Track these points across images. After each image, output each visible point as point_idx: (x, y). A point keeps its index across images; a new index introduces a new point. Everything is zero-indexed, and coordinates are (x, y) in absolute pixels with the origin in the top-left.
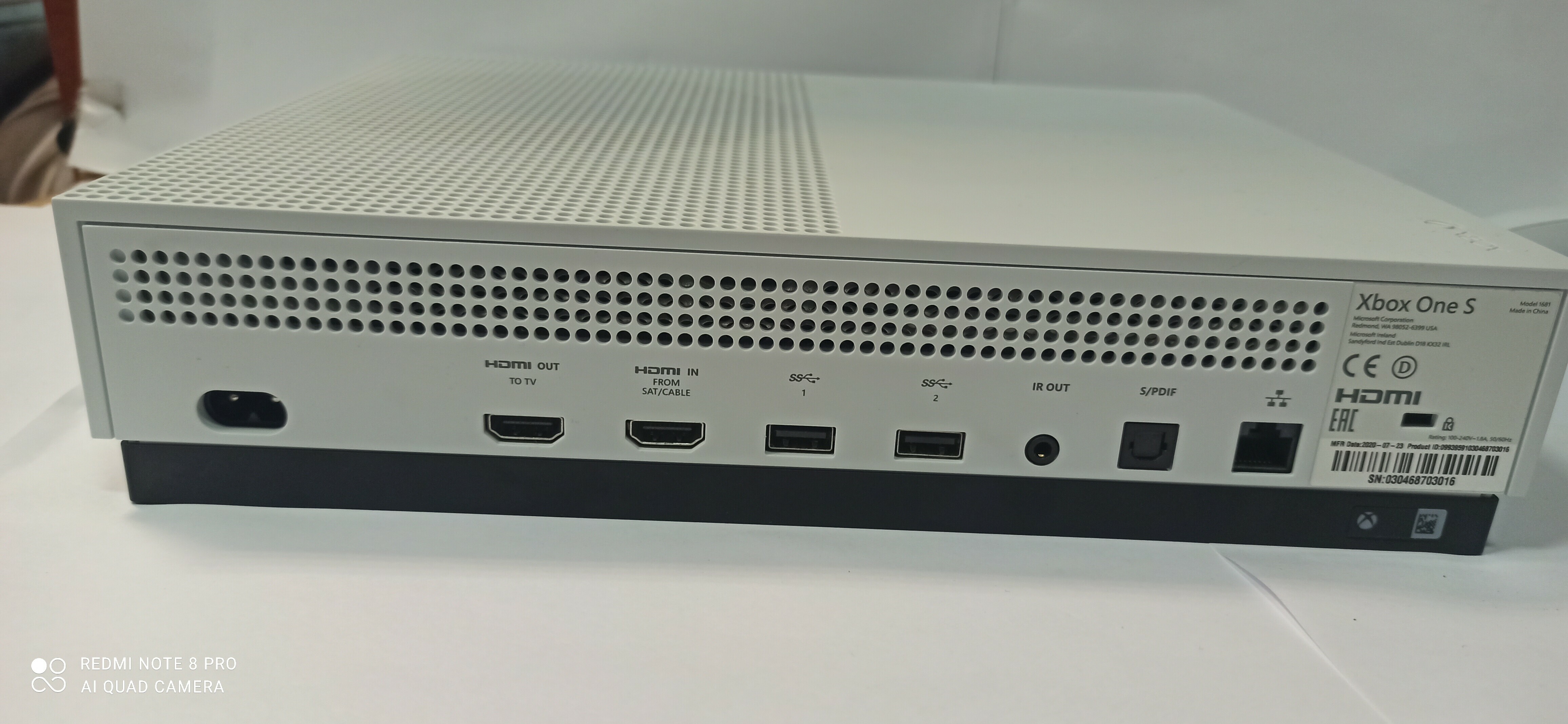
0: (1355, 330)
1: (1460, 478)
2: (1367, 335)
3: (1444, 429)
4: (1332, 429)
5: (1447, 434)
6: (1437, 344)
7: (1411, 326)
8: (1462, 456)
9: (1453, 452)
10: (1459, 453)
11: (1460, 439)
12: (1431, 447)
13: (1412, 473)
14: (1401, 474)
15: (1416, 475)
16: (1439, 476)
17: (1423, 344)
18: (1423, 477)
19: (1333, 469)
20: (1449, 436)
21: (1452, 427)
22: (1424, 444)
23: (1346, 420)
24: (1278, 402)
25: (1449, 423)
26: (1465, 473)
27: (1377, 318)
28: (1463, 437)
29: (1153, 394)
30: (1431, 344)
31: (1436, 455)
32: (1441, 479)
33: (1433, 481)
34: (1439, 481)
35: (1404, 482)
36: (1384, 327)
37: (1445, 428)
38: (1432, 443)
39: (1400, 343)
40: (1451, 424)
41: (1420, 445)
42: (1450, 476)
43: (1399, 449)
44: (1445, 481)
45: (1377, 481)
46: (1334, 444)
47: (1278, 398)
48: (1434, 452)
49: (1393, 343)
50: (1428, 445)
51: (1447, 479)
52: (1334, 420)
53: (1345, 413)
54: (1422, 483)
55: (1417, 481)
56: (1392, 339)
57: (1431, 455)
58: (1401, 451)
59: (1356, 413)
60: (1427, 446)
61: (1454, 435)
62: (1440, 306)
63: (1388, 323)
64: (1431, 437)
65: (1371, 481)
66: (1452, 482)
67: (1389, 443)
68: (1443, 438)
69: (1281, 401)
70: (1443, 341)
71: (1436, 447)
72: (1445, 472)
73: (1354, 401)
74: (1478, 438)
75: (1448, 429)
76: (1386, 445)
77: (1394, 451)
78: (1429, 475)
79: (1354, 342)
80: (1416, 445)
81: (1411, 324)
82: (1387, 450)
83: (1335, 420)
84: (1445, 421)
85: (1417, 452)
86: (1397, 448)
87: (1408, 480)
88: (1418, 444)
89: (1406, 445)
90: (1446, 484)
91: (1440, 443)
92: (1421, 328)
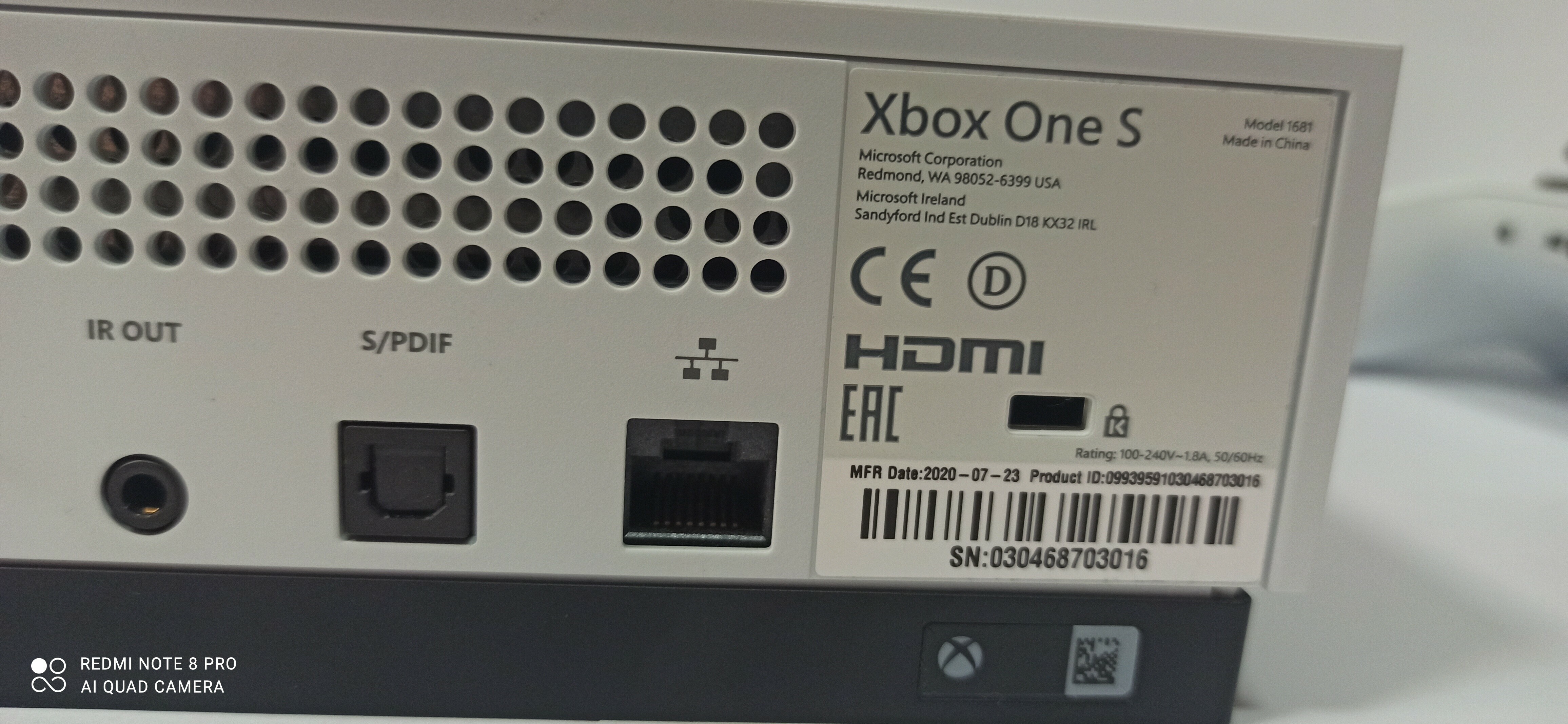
0: (866, 185)
1: (1158, 551)
2: (897, 199)
3: (1107, 434)
4: (846, 436)
5: (1115, 445)
6: (1066, 224)
7: (998, 177)
8: (1157, 499)
9: (1136, 490)
10: (1149, 491)
11: (1147, 458)
12: (1084, 478)
13: (1049, 540)
14: (1024, 544)
15: (1058, 546)
16: (1111, 547)
17: (1034, 221)
18: (1075, 550)
19: (864, 535)
20: (1122, 451)
21: (1125, 427)
22: (1068, 469)
23: (877, 414)
24: (706, 368)
25: (1118, 420)
26: (1168, 540)
27: (915, 156)
28: (1154, 452)
29: (394, 349)
30: (1051, 223)
31: (1099, 498)
32: (1116, 555)
33: (1099, 559)
34: (1111, 560)
35: (1033, 562)
36: (934, 177)
37: (1111, 432)
38: (1086, 467)
39: (978, 219)
40: (1123, 422)
41: (1058, 474)
42: (1136, 548)
43: (1012, 483)
44: (1125, 559)
45: (971, 563)
46: (856, 472)
47: (707, 358)
48: (1092, 489)
49: (961, 219)
50: (1076, 473)
51: (1130, 554)
52: (847, 413)
53: (873, 395)
54: (1075, 565)
55: (1061, 560)
56: (959, 211)
57: (1087, 497)
58: (1017, 489)
59: (898, 395)
60: (1074, 475)
61: (1133, 448)
62: (1060, 126)
63: (942, 168)
64: (1081, 453)
65: (956, 561)
66: (1143, 561)
67: (986, 470)
68: (1109, 457)
69: (715, 365)
70: (1079, 216)
71: (1095, 477)
72: (1124, 539)
73: (889, 365)
74: (1187, 453)
75: (1116, 434)
76: (978, 475)
77: (1002, 489)
78: (1086, 546)
79: (867, 216)
80: (1050, 474)
81: (998, 172)
82: (985, 486)
83: (853, 413)
84: (1108, 414)
85: (1054, 491)
86: (1006, 480)
87: (1043, 558)
88: (1054, 471)
89: (1025, 475)
90: (1130, 566)
91: (1105, 468)
92: (1024, 181)
